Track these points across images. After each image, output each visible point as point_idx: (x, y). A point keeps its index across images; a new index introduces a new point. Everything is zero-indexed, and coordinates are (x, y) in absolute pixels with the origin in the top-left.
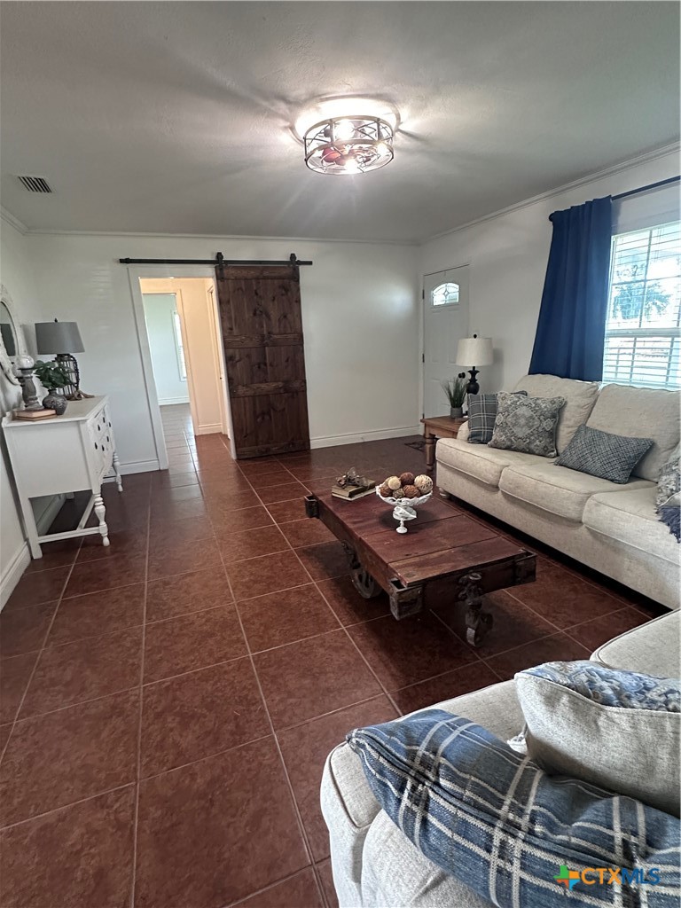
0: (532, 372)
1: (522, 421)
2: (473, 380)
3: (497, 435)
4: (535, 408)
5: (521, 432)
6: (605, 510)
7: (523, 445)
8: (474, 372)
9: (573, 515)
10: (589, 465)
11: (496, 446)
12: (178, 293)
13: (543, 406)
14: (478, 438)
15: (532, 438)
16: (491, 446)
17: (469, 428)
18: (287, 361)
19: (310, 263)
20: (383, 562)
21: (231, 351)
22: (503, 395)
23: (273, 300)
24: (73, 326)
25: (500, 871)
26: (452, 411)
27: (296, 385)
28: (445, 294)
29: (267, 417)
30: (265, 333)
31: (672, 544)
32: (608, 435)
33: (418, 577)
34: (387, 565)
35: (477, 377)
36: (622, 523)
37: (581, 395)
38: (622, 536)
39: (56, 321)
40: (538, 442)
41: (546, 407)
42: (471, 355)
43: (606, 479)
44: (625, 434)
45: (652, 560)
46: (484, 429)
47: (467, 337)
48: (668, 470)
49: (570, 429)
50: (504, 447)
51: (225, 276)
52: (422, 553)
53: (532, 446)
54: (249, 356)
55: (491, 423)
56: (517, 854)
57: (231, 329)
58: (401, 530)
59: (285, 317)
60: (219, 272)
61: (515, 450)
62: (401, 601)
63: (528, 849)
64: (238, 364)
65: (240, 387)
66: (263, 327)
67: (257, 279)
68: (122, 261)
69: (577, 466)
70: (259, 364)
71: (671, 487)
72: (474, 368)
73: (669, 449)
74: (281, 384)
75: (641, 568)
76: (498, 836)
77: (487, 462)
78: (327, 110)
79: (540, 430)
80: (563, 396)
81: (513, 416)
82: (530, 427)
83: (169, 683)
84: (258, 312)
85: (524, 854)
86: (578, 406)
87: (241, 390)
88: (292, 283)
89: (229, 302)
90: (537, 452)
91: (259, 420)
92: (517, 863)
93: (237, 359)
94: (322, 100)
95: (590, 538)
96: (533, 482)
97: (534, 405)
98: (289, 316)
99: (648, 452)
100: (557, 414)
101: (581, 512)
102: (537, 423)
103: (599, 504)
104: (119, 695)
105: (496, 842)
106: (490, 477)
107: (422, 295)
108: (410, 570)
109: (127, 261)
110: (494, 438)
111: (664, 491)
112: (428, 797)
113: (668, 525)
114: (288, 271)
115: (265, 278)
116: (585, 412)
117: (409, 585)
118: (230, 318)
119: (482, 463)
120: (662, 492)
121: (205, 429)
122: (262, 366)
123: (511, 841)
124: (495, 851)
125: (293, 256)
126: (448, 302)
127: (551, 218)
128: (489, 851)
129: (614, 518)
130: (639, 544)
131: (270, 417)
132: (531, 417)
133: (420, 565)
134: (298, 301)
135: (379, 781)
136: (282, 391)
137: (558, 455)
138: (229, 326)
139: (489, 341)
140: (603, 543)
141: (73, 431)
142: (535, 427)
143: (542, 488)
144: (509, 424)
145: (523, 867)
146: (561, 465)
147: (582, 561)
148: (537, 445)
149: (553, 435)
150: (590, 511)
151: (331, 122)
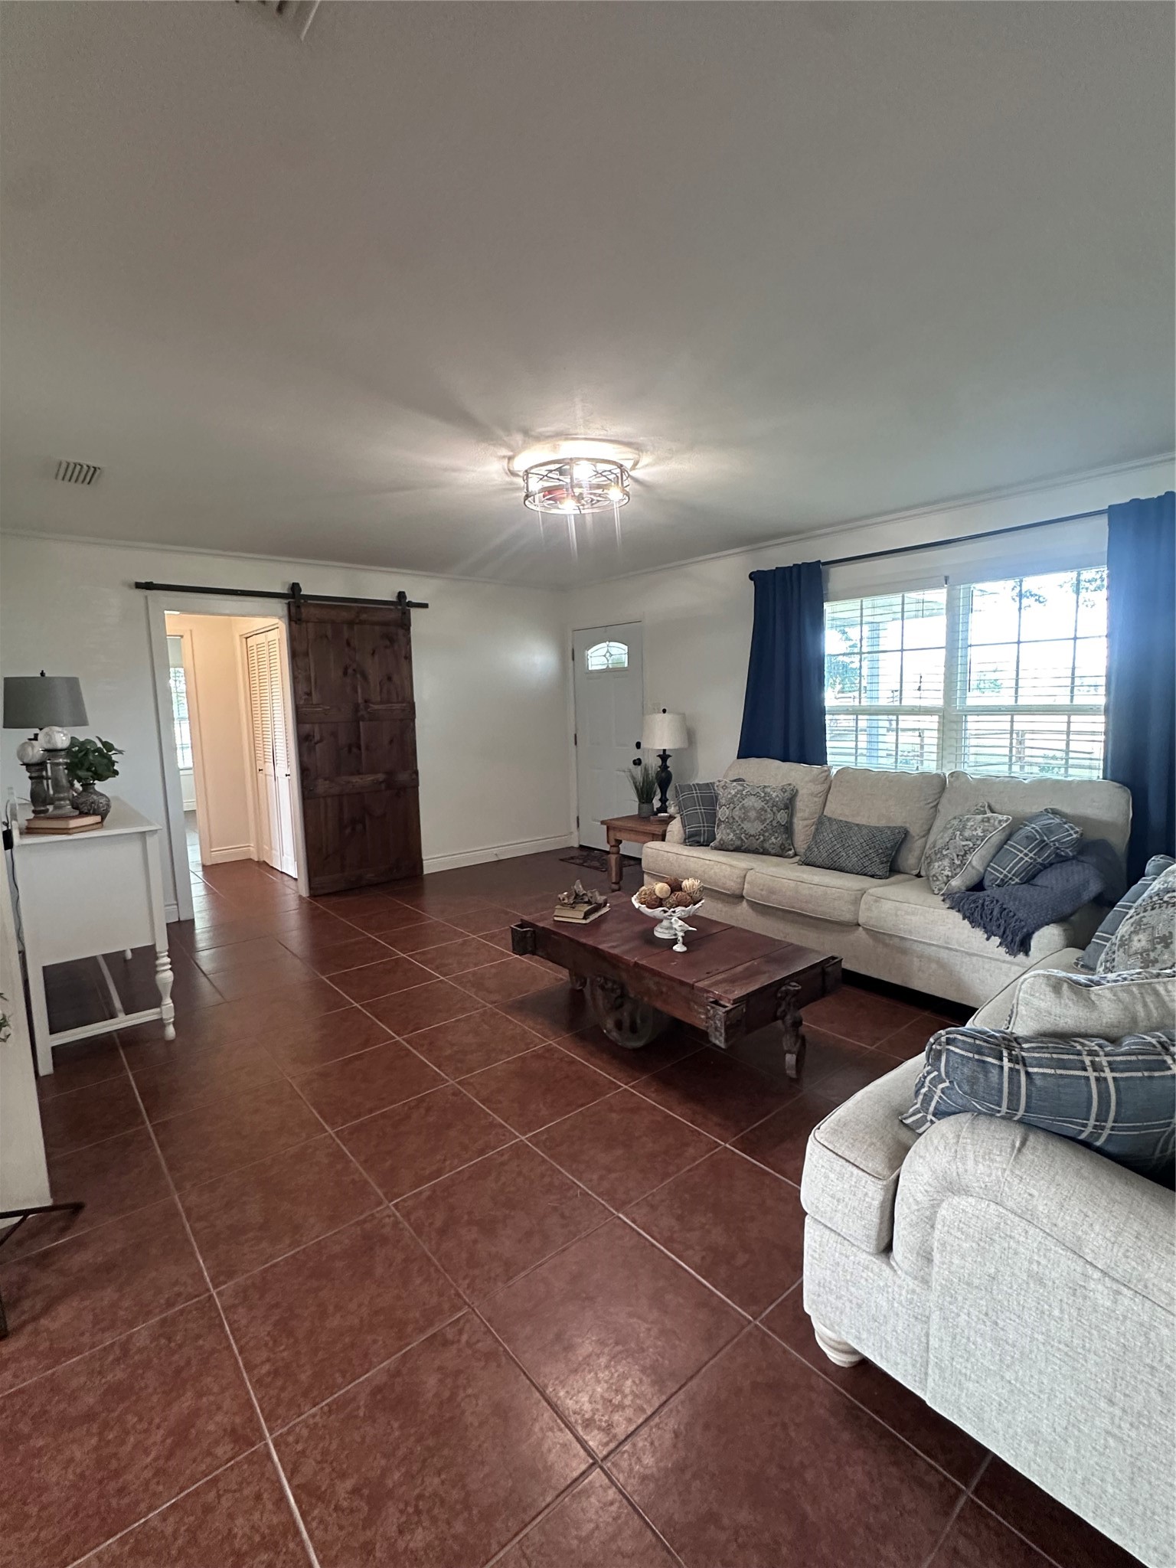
0: (741, 756)
1: (752, 814)
2: (664, 767)
3: (721, 834)
4: (766, 798)
5: (753, 827)
6: (887, 906)
7: (756, 844)
8: (664, 756)
9: (847, 917)
10: (843, 862)
11: (722, 848)
12: (187, 637)
13: (774, 795)
14: (697, 838)
15: (767, 834)
16: (716, 848)
17: (684, 826)
18: (391, 742)
19: (425, 606)
20: (682, 983)
21: (307, 727)
22: (722, 783)
23: (373, 654)
24: (73, 684)
25: (1097, 1079)
26: (640, 809)
27: (403, 777)
28: (603, 656)
29: (359, 827)
30: (360, 701)
31: (966, 932)
32: (857, 825)
33: (739, 992)
34: (692, 987)
35: (669, 762)
36: (909, 917)
37: (813, 781)
38: (910, 932)
39: (42, 674)
40: (773, 840)
41: (777, 796)
42: (662, 735)
43: (865, 875)
44: (874, 822)
45: (944, 954)
46: (703, 827)
47: (654, 711)
48: (939, 856)
49: (806, 823)
50: (731, 848)
51: (304, 616)
52: (722, 969)
53: (767, 845)
54: (334, 734)
55: (712, 817)
56: (1105, 1064)
57: (309, 694)
58: (679, 948)
59: (390, 679)
60: (293, 610)
61: (747, 851)
62: (728, 1023)
63: (1110, 1059)
64: (317, 746)
65: (320, 781)
66: (357, 692)
67: (351, 624)
68: (139, 586)
69: (828, 863)
70: (350, 747)
71: (947, 873)
72: (664, 750)
73: (924, 836)
74: (381, 777)
75: (934, 966)
76: (1087, 1060)
77: (724, 867)
78: (567, 449)
79: (775, 824)
80: (794, 783)
81: (740, 809)
82: (763, 821)
83: (428, 1193)
84: (350, 671)
85: (1110, 1063)
86: (812, 794)
87: (322, 787)
88: (401, 632)
89: (307, 654)
90: (773, 852)
91: (348, 831)
92: (1107, 1070)
93: (317, 737)
94: (566, 439)
95: (871, 942)
96: (792, 884)
97: (763, 795)
98: (395, 678)
99: (904, 840)
100: (789, 804)
101: (857, 913)
102: (770, 816)
103: (878, 899)
104: (365, 1221)
105: (1088, 1063)
106: (732, 885)
107: (571, 656)
108: (726, 986)
109: (149, 586)
110: (718, 837)
111: (940, 878)
112: (1023, 1057)
113: (959, 911)
114: (394, 616)
115: (362, 623)
116: (819, 800)
117: (735, 1001)
118: (308, 679)
119: (717, 869)
120: (938, 880)
121: (222, 854)
122: (354, 750)
123: (1097, 1059)
124: (1090, 1069)
125: (401, 595)
126: (610, 666)
127: (753, 576)
128: (1085, 1070)
129: (899, 913)
130: (931, 939)
131: (364, 827)
132: (763, 809)
133: (733, 981)
134: (408, 658)
135: (978, 1060)
136: (383, 786)
137: (796, 855)
138: (306, 690)
139: (683, 717)
140: (886, 945)
141: (135, 848)
142: (768, 822)
143: (804, 890)
144: (737, 819)
145: (1112, 1070)
146: (808, 865)
147: (863, 972)
148: (773, 843)
149: (788, 829)
150: (869, 909)
151: (571, 461)
